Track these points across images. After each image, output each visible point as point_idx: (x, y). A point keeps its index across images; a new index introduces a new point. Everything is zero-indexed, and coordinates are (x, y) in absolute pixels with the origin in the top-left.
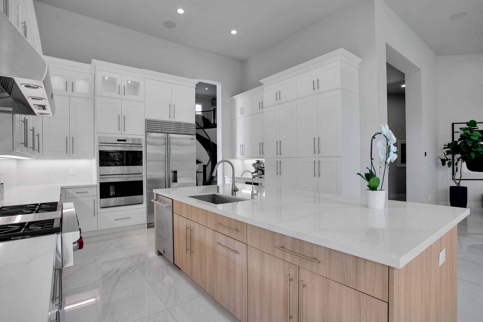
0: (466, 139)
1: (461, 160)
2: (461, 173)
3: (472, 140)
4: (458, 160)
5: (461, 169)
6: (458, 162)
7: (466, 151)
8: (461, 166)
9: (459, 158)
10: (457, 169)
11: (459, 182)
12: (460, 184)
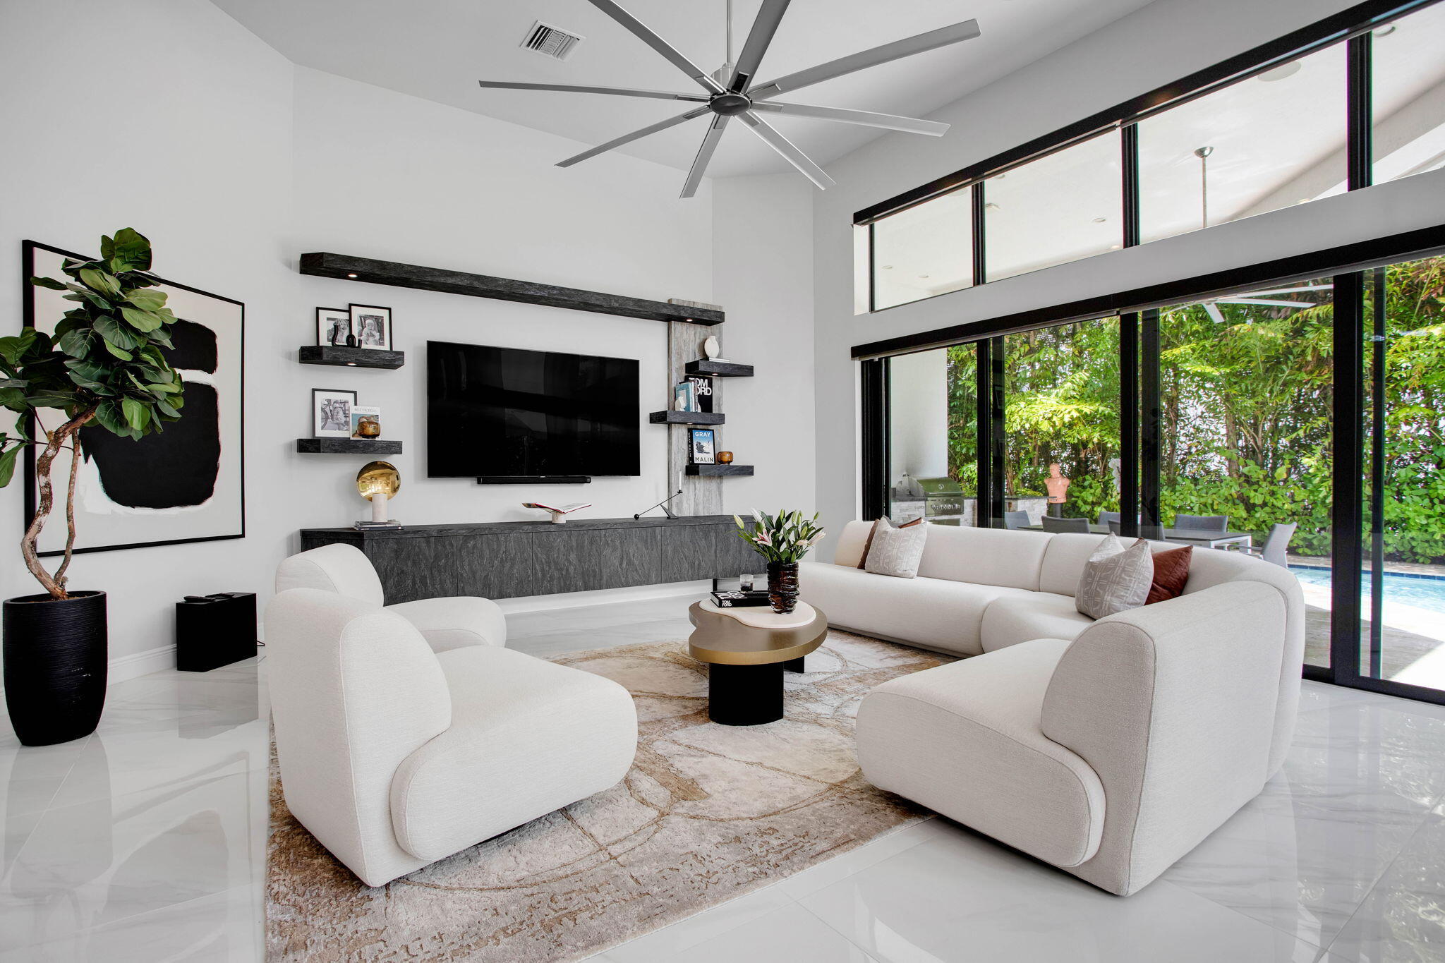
0: (99, 319)
1: (68, 441)
2: (70, 518)
3: (126, 327)
4: (56, 439)
5: (70, 495)
6: (50, 452)
7: (98, 389)
8: (72, 477)
9: (57, 432)
10: (48, 497)
11: (63, 568)
12: (65, 580)
